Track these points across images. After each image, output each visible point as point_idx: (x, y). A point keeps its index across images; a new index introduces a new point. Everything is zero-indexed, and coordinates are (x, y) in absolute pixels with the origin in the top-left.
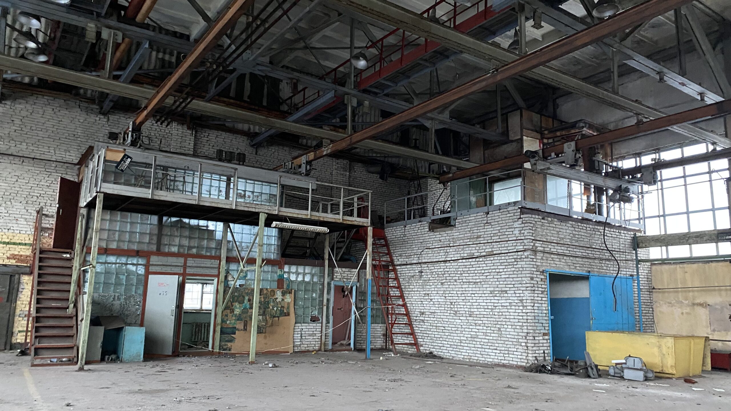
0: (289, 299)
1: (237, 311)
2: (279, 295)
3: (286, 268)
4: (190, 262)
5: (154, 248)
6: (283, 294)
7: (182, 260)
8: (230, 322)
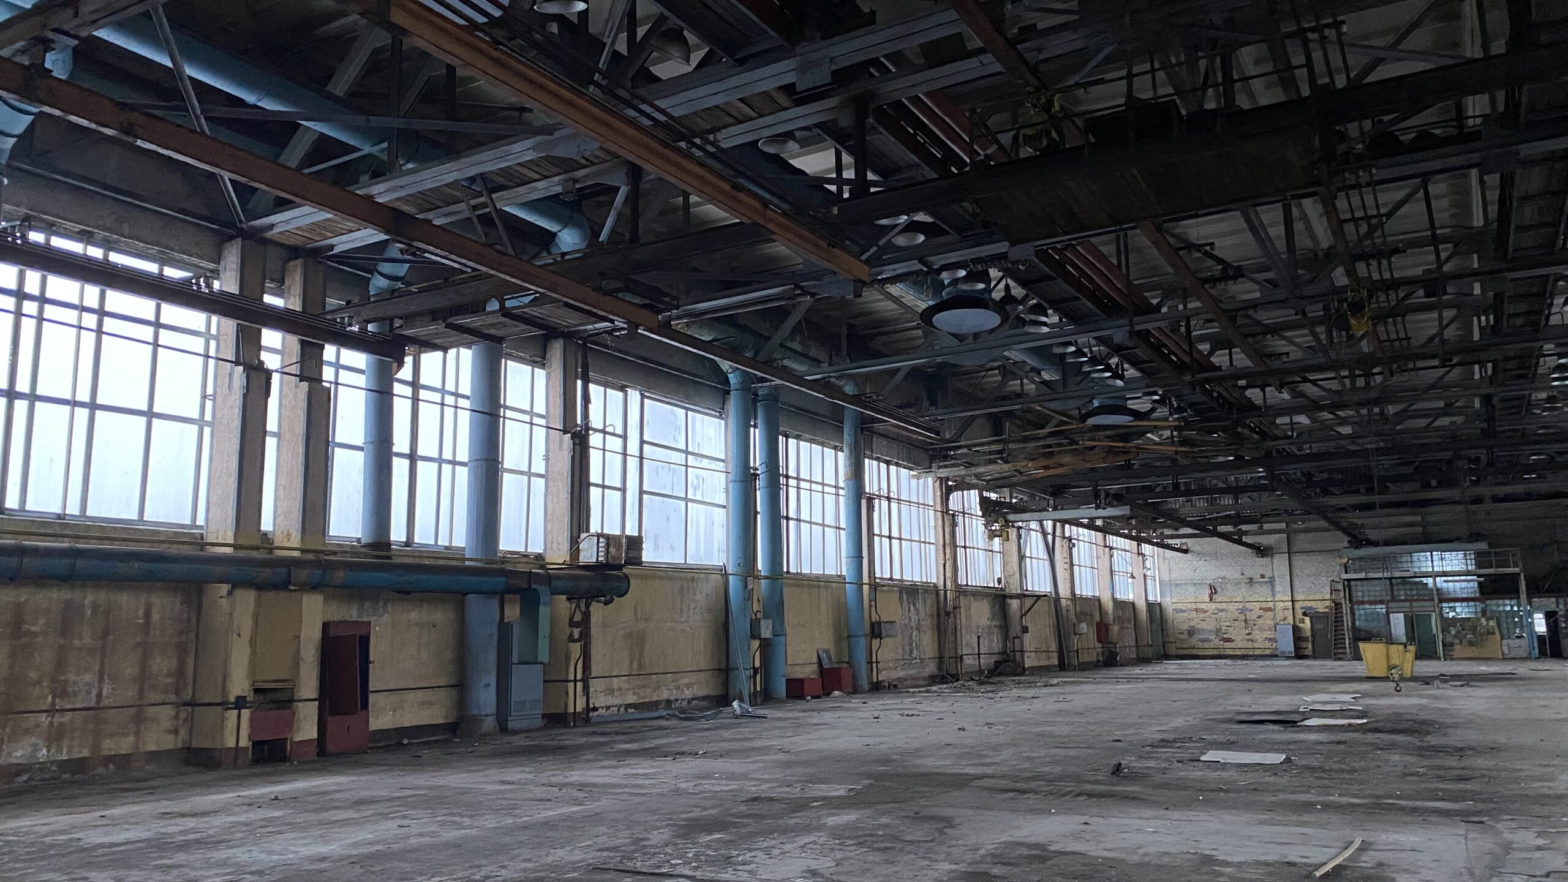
0: (1492, 623)
1: (1453, 632)
2: (1483, 620)
3: (1488, 602)
4: (1415, 604)
5: (1389, 598)
6: (1487, 620)
7: (1408, 604)
8: (1449, 639)
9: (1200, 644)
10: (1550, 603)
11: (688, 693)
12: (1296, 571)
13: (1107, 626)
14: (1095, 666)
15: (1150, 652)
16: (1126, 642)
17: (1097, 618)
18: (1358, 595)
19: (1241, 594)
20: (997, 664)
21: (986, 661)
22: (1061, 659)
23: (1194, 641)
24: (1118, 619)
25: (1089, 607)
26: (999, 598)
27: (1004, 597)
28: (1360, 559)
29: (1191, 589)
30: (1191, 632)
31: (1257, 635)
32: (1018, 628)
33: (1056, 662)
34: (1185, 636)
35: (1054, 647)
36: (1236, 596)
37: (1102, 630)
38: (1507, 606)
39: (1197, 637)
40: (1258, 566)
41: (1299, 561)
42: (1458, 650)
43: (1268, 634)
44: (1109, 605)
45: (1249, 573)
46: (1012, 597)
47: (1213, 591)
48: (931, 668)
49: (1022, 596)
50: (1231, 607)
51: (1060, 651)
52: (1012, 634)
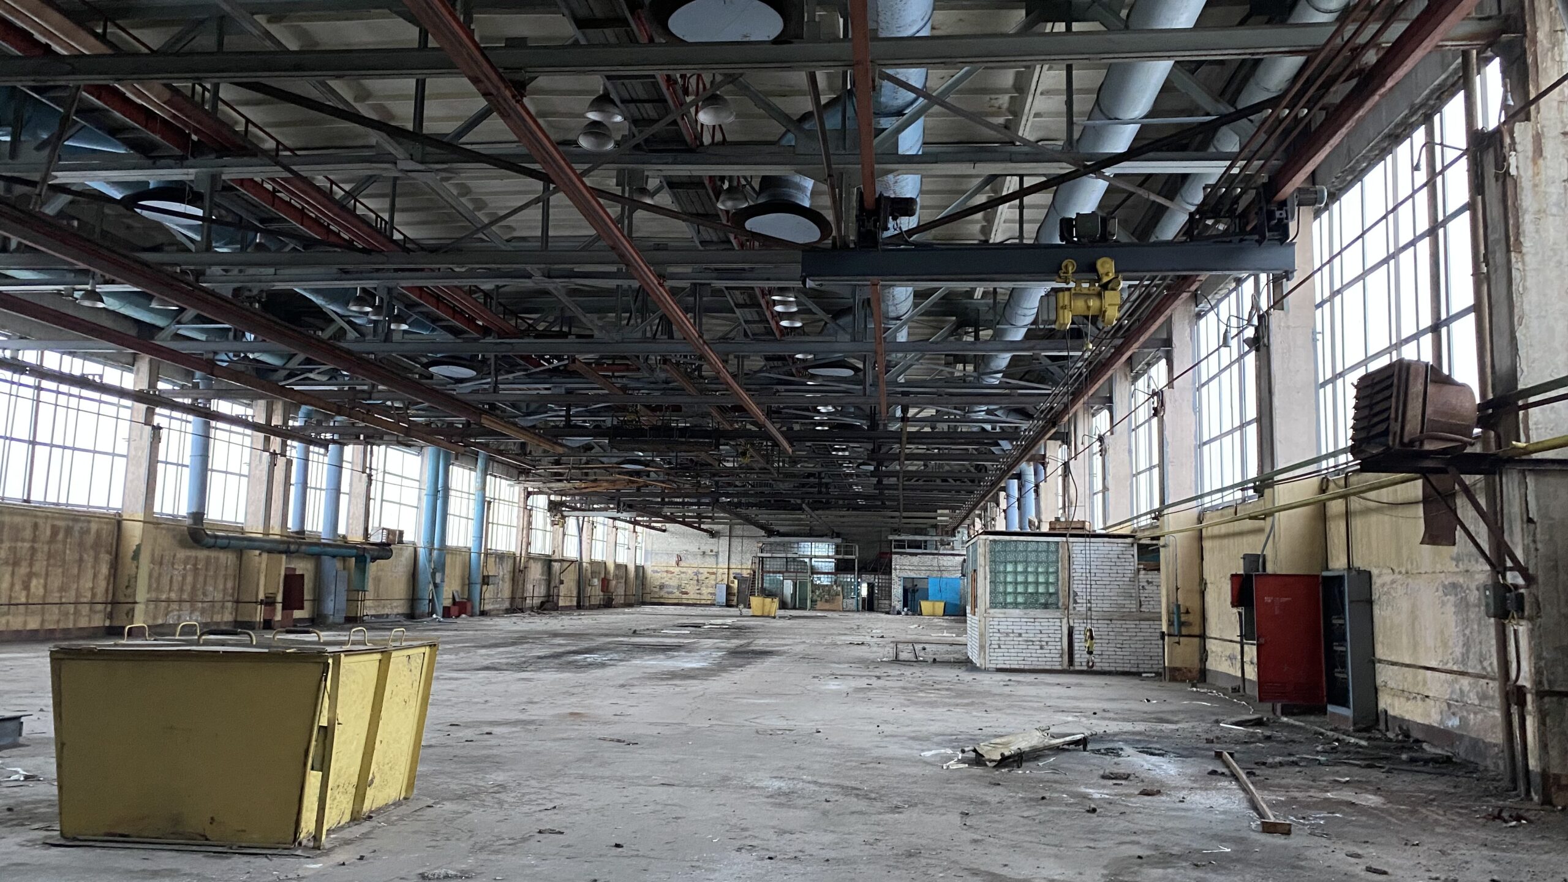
0: (839, 589)
1: (818, 593)
2: (835, 587)
3: (838, 575)
4: (799, 575)
5: (785, 570)
6: (837, 586)
7: (795, 574)
9: (666, 596)
10: (871, 578)
11: (396, 611)
12: (733, 549)
13: (609, 581)
14: (598, 607)
15: (633, 599)
16: (619, 591)
17: (603, 576)
18: (767, 567)
19: (697, 562)
20: (542, 603)
21: (537, 601)
22: (579, 602)
23: (662, 593)
24: (616, 576)
25: (599, 567)
26: (548, 562)
27: (551, 561)
28: (771, 544)
29: (666, 557)
30: (662, 587)
31: (704, 591)
32: (557, 581)
33: (575, 603)
34: (657, 590)
35: (575, 593)
36: (692, 563)
37: (605, 582)
38: (849, 578)
39: (666, 590)
40: (709, 544)
41: (736, 542)
42: (819, 605)
43: (710, 590)
44: (611, 567)
45: (703, 548)
46: (556, 561)
47: (679, 559)
48: (507, 605)
49: (562, 561)
50: (690, 571)
51: (579, 597)
52: (553, 584)
